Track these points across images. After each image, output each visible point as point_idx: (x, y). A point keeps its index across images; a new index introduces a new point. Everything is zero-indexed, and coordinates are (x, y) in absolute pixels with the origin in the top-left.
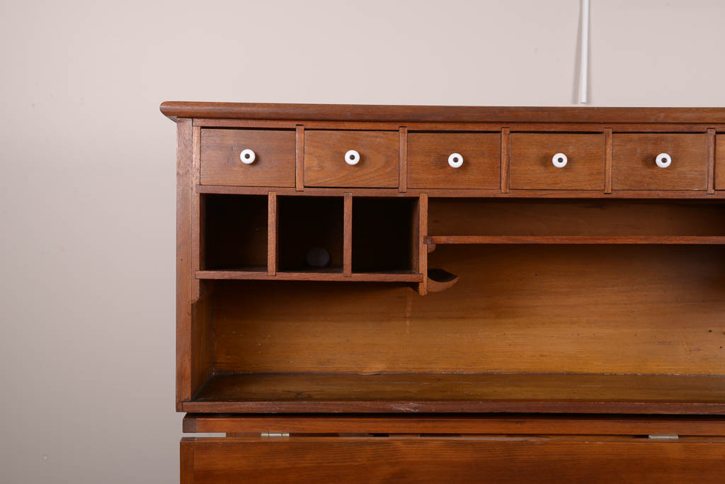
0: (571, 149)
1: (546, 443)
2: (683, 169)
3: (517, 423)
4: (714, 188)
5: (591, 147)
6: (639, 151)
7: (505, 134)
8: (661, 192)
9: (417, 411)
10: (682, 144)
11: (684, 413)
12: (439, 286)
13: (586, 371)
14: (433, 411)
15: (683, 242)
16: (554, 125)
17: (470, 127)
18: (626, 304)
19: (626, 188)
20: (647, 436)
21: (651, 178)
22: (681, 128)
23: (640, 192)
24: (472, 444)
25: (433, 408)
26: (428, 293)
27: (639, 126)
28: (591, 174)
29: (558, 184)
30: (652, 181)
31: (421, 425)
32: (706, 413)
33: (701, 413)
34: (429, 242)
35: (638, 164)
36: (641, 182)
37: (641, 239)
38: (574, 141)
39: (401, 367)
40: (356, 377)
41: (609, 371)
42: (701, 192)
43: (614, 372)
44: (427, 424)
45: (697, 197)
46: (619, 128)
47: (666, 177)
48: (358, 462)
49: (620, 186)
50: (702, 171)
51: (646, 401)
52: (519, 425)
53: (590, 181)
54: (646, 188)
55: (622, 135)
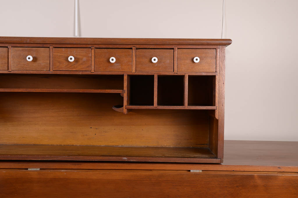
2: (40, 62)
4: (52, 70)
5: (2, 53)
6: (22, 54)
8: (31, 71)
11: (42, 160)
15: (40, 91)
19: (17, 69)
20: (27, 169)
22: (39, 45)
23: (23, 71)
27: (22, 44)
28: (2, 64)
30: (27, 66)
32: (51, 160)
33: (49, 160)
35: (22, 60)
36: (23, 67)
42: (47, 71)
45: (46, 73)
47: (33, 65)
50: (48, 63)
54: (25, 69)
55: (16, 48)
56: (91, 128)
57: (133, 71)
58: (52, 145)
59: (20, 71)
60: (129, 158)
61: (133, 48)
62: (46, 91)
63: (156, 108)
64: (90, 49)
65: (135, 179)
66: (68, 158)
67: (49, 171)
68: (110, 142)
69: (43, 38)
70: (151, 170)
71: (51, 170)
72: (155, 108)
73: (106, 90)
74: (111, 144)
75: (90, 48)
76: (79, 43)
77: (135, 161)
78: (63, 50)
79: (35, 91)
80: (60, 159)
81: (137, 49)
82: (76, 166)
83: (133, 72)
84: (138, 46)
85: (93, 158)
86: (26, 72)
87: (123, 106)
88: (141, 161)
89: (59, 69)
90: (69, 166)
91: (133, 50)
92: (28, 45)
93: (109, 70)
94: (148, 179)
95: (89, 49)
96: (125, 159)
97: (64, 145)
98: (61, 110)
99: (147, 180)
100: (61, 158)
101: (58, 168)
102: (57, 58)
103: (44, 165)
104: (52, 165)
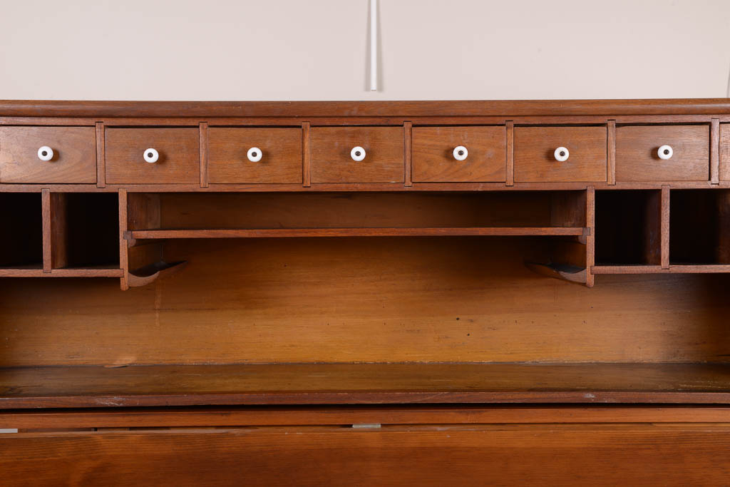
0: (268, 144)
1: (246, 435)
2: (380, 162)
3: (222, 415)
4: (411, 181)
5: (288, 141)
6: (336, 144)
7: (203, 128)
8: (359, 185)
9: (121, 405)
10: (378, 137)
11: (386, 402)
12: (141, 281)
13: (336, 360)
14: (138, 404)
15: (381, 234)
16: (251, 119)
17: (168, 122)
18: (374, 294)
19: (324, 181)
20: (350, 426)
21: (349, 171)
22: (378, 121)
23: (339, 185)
24: (173, 437)
25: (137, 401)
26: (130, 287)
27: (335, 119)
28: (289, 168)
29: (256, 178)
30: (350, 174)
31: (127, 418)
32: (408, 402)
33: (403, 402)
34: (129, 237)
35: (336, 157)
36: (340, 175)
37: (341, 232)
38: (272, 134)
39: (151, 359)
40: (101, 370)
41: (359, 360)
42: (398, 185)
43: (364, 361)
44: (132, 418)
45: (395, 190)
46: (317, 122)
47: (364, 170)
48: (59, 456)
49: (318, 179)
50: (399, 164)
51: (348, 391)
52: (224, 417)
53: (287, 174)
54: (344, 181)
55: (320, 128)
56: (458, 319)
57: (611, 180)
58: (361, 363)
59: (331, 185)
60: (601, 393)
61: (610, 123)
62: (395, 235)
63: (667, 271)
64: (505, 127)
65: (620, 447)
66: (450, 396)
67: (409, 430)
68: (506, 354)
69: (390, 102)
70: (650, 423)
71: (412, 428)
72: (663, 271)
73: (544, 229)
74: (505, 358)
75: (504, 125)
76: (478, 114)
77: (614, 401)
78: (438, 132)
79: (368, 235)
80: (429, 399)
81: (618, 125)
82: (469, 417)
83: (609, 183)
84: (621, 120)
85: (510, 397)
86: (347, 188)
87: (585, 267)
88: (629, 402)
89: (428, 179)
90: (453, 416)
91: (610, 128)
92: (350, 119)
93: (550, 179)
94: (651, 446)
95: (500, 129)
96: (590, 396)
97: (393, 363)
98: (382, 277)
99: (649, 449)
100: (432, 397)
101: (426, 422)
102: (422, 150)
103: (392, 416)
104: (409, 416)
